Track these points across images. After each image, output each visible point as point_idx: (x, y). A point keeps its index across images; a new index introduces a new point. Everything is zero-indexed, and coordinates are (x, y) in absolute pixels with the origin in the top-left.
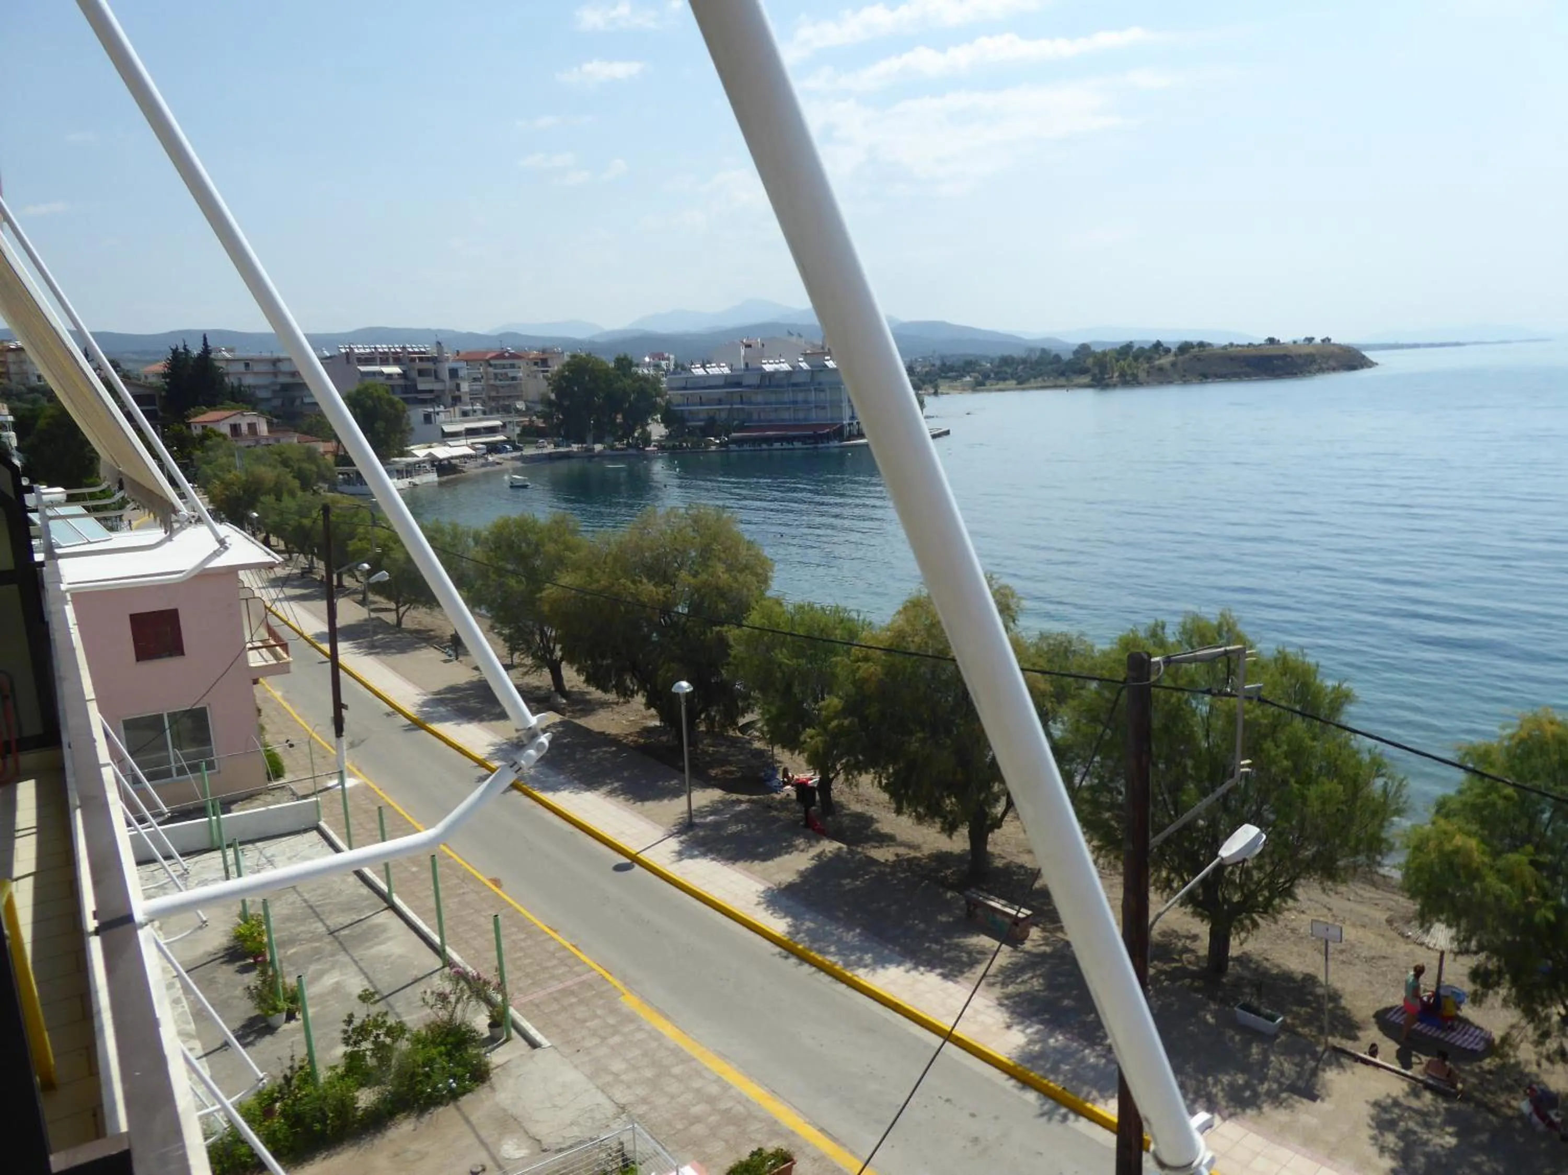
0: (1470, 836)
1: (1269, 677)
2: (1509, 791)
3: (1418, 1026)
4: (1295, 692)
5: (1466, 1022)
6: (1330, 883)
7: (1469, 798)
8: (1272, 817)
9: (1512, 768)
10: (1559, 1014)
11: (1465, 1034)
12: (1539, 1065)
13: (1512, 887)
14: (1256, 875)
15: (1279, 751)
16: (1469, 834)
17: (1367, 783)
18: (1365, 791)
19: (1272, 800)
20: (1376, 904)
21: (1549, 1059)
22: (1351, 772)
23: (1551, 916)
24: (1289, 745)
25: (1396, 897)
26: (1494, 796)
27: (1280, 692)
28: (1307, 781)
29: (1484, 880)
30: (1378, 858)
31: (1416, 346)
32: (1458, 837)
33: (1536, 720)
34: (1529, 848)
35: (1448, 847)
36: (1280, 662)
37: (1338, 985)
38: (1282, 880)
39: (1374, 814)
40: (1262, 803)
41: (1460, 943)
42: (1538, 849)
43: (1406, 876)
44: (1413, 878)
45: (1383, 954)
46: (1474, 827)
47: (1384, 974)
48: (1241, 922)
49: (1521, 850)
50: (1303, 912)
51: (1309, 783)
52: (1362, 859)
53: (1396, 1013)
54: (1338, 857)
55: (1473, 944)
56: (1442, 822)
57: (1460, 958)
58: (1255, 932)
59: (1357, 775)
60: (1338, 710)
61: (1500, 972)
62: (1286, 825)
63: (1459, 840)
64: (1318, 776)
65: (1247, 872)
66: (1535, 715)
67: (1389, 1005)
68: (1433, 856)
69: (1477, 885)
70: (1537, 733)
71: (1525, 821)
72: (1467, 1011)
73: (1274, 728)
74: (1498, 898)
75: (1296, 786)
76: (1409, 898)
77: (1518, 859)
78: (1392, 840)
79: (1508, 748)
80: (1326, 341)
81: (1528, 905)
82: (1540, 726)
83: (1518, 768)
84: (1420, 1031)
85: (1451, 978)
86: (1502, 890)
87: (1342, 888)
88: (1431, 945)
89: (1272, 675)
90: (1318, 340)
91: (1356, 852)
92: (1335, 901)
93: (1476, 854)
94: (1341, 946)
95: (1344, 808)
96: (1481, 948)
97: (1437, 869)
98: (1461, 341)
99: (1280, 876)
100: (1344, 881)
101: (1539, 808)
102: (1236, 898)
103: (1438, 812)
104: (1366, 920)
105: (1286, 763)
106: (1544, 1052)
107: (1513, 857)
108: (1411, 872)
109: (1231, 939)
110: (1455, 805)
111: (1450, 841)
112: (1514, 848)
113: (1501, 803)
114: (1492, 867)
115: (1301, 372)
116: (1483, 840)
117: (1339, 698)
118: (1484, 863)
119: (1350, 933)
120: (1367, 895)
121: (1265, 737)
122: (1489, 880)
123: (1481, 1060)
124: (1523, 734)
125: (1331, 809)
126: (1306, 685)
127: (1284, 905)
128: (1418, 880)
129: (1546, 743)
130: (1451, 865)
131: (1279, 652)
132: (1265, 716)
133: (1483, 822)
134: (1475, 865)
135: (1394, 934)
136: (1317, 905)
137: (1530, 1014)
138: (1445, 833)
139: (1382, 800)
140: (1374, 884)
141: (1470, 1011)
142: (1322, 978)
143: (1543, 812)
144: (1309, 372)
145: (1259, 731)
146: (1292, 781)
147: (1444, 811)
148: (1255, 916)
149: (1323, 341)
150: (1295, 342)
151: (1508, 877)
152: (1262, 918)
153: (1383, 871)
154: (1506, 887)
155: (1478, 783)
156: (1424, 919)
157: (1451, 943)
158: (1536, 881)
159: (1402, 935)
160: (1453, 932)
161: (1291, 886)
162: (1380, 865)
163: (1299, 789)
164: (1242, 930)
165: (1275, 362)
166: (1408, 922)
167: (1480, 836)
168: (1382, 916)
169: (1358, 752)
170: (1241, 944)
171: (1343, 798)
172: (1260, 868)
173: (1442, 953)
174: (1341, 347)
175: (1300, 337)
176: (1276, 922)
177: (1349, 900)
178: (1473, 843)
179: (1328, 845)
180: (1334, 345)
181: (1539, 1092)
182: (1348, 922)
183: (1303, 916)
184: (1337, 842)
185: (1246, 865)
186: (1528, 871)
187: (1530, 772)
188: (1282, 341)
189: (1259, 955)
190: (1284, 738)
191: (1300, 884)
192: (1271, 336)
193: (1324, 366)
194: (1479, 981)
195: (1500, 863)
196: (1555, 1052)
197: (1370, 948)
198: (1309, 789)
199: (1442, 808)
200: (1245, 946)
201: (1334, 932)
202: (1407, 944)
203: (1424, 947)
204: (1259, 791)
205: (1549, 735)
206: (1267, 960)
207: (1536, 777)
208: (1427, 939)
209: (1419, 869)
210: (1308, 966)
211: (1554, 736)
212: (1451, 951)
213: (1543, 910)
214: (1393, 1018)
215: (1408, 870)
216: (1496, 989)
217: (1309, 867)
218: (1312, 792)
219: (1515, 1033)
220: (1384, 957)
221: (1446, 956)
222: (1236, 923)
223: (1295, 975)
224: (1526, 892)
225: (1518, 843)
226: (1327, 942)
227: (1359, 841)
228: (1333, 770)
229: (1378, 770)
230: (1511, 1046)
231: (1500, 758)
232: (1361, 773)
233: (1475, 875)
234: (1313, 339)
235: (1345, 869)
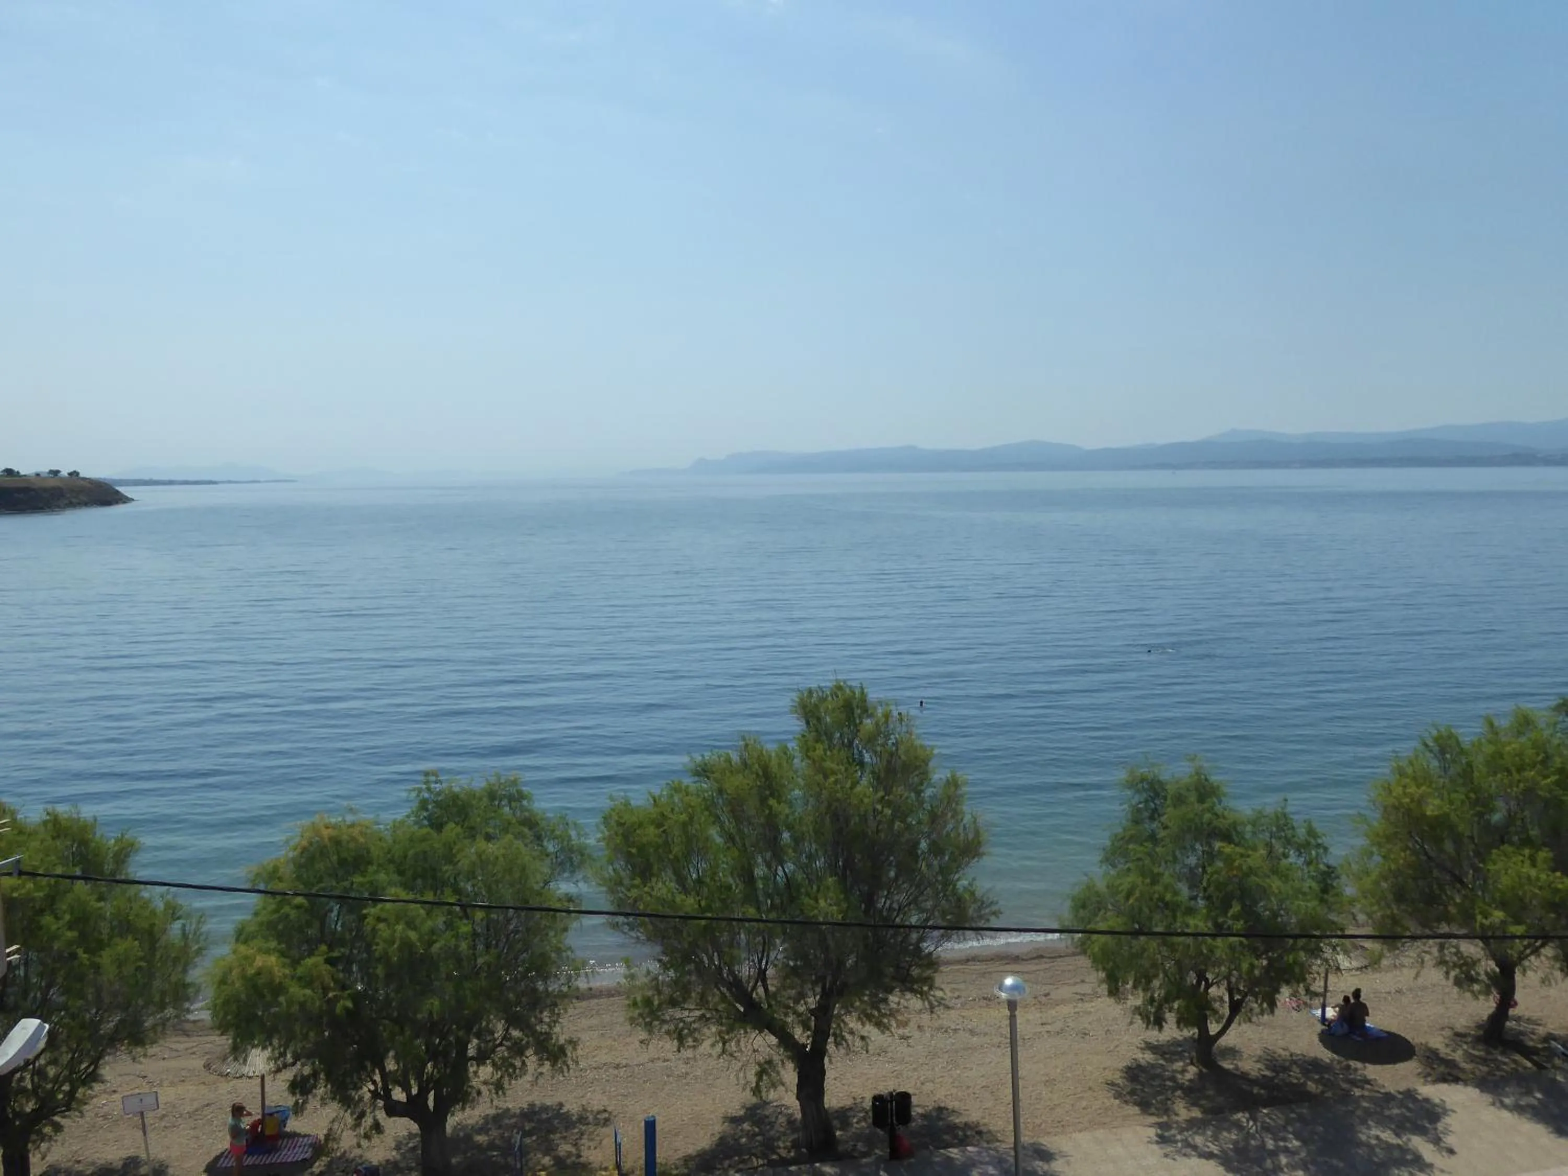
0: (270, 954)
1: (39, 843)
2: (299, 900)
3: (249, 1161)
4: (73, 853)
5: (294, 1135)
6: (139, 1049)
7: (263, 918)
8: (62, 999)
9: (299, 878)
10: (369, 1090)
11: (295, 1147)
12: (359, 1146)
13: (313, 990)
14: (52, 1071)
15: (61, 923)
16: (268, 952)
17: (164, 931)
18: (162, 942)
19: (60, 980)
20: (194, 1053)
21: (367, 1137)
22: (145, 925)
23: (349, 1004)
24: (72, 914)
25: (212, 1038)
26: (286, 909)
27: (53, 858)
28: (96, 946)
29: (288, 992)
30: (187, 1005)
31: (171, 483)
32: (258, 958)
33: (314, 828)
34: (324, 948)
35: (251, 971)
36: (50, 826)
37: (162, 1156)
38: (83, 1066)
39: (176, 960)
40: (49, 986)
41: (276, 1060)
42: (331, 948)
43: (215, 1014)
44: (221, 1014)
45: (206, 1102)
46: (273, 944)
47: (210, 1122)
48: (39, 1132)
49: (316, 953)
50: (115, 1092)
51: (102, 949)
52: (170, 1011)
53: (226, 1157)
54: (145, 1018)
55: (289, 1058)
56: (242, 948)
57: (278, 1076)
58: (59, 1137)
59: (153, 925)
60: (123, 862)
61: (315, 1075)
62: (80, 1003)
63: (259, 961)
64: (111, 937)
65: (40, 1073)
66: (313, 823)
67: (218, 1153)
68: (237, 985)
69: (282, 999)
70: (317, 839)
71: (317, 924)
72: (293, 1125)
73: (51, 900)
74: (302, 1005)
75: (85, 956)
76: (222, 1034)
77: (315, 962)
78: (197, 981)
79: (293, 860)
80: (74, 474)
81: (329, 1001)
82: (317, 832)
83: (305, 876)
84: (253, 1165)
85: (274, 1098)
86: (304, 995)
87: (151, 1050)
88: (251, 1074)
89: (42, 841)
90: (64, 473)
91: (162, 1006)
92: (148, 1066)
93: (276, 969)
94: (161, 1112)
95: (143, 964)
96: (296, 1058)
97: (243, 996)
98: (214, 479)
99: (81, 1062)
100: (153, 1042)
101: (327, 908)
102: (29, 1107)
103: (237, 940)
104: (184, 1073)
105: (70, 935)
106: (362, 1132)
107: (310, 961)
108: (218, 1008)
109: (31, 1155)
110: (252, 928)
111: (251, 965)
112: (311, 954)
113: (293, 914)
114: (293, 977)
115: (49, 508)
116: (283, 954)
117: (124, 848)
118: (285, 976)
119: (167, 1095)
120: (181, 1047)
121: (41, 911)
122: (291, 990)
123: (311, 1167)
124: (305, 843)
125: (128, 970)
126: (84, 843)
127: (90, 1092)
128: (226, 1014)
129: (325, 847)
130: (255, 986)
131: (48, 814)
132: (38, 888)
133: (280, 937)
134: (277, 981)
135: (213, 1077)
136: (127, 1078)
137: (347, 1102)
138: (246, 958)
139: (183, 944)
140: (186, 1034)
141: (296, 1123)
142: (144, 1156)
143: (331, 911)
144: (59, 507)
145: (34, 907)
146: (80, 952)
147: (242, 937)
148: (57, 1118)
149: (70, 474)
150: (38, 475)
151: (307, 981)
152: (64, 1117)
153: (191, 1017)
154: (308, 992)
155: (271, 901)
156: (238, 1051)
157: (269, 1064)
158: (333, 977)
159: (221, 1075)
160: (267, 1053)
161: (96, 1068)
162: (188, 1011)
163: (88, 960)
164: (42, 1140)
165: (16, 495)
166: (225, 1059)
167: (278, 951)
168: (198, 1063)
169: (150, 901)
170: (43, 1158)
171: (141, 954)
172: (54, 1062)
173: (263, 1077)
174: (90, 481)
175: (44, 468)
176: (82, 1116)
177: (164, 1059)
178: (273, 959)
179: (130, 1009)
180: (84, 479)
181: (364, 1171)
182: (166, 1083)
183: (115, 1096)
184: (141, 1002)
185: (37, 1065)
186: (325, 969)
187: (315, 877)
188: (22, 473)
189: (69, 1161)
190: (64, 907)
191: (106, 1063)
192: (9, 467)
193: (74, 500)
194: (297, 1091)
195: (300, 971)
196: (371, 1128)
197: (193, 1100)
198: (101, 956)
199: (242, 936)
200: (47, 1158)
201: (150, 1100)
202: (228, 1082)
203: (244, 1078)
204: (41, 975)
205: (326, 837)
206: (79, 1162)
207: (320, 880)
208: (246, 1070)
209: (226, 1003)
210: (128, 1149)
211: (331, 839)
212: (270, 1072)
213: (342, 1002)
214: (224, 1165)
215: (214, 1008)
216: (314, 1091)
217: (113, 1040)
218: (106, 958)
219: (336, 1126)
220: (208, 1105)
221: (266, 1078)
222: (34, 1137)
223: (115, 1164)
224: (326, 989)
225: (314, 947)
226: (142, 1114)
227: (163, 993)
228: (124, 927)
229: (173, 913)
230: (334, 1139)
231: (287, 871)
232: (157, 922)
233: (278, 989)
234: (58, 472)
235: (154, 1027)
